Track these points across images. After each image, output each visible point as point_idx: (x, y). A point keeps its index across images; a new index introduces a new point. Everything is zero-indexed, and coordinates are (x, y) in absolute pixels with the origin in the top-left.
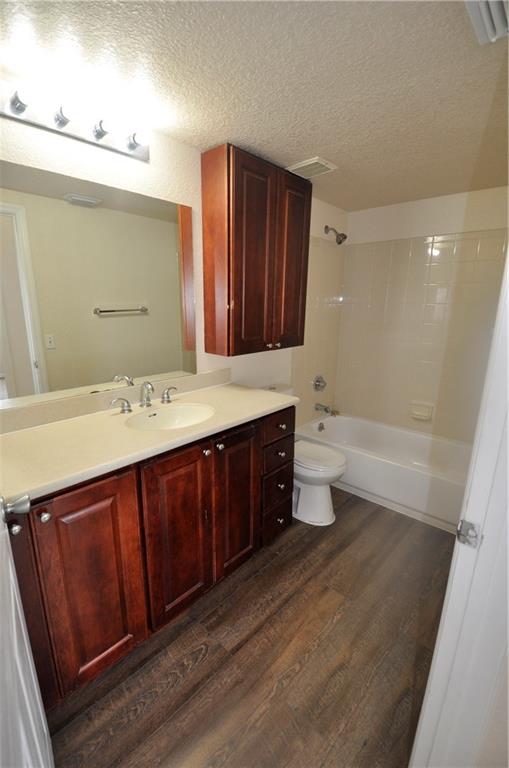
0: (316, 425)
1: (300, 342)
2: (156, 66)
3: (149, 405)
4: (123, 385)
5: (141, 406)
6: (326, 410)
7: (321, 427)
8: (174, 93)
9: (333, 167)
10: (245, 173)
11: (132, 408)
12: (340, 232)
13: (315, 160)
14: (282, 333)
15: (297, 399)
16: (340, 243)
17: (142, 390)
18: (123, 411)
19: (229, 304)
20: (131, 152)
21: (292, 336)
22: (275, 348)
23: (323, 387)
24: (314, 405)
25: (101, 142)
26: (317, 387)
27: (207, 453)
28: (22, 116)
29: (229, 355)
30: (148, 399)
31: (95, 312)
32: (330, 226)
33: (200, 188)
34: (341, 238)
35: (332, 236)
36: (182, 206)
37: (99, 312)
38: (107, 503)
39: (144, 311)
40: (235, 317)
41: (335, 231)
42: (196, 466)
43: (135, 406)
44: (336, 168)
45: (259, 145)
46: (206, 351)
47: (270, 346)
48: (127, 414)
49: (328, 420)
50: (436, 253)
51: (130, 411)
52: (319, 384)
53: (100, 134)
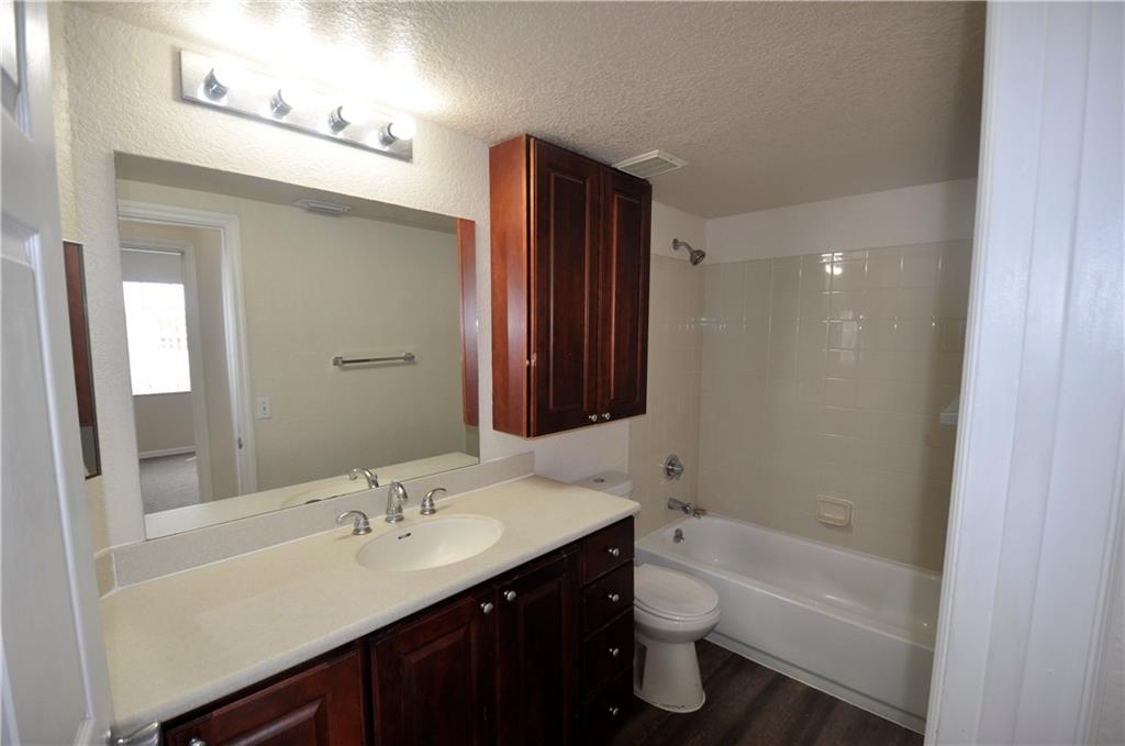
0: (671, 532)
1: (639, 409)
2: (417, 34)
3: (400, 519)
4: (361, 484)
5: (388, 520)
6: (684, 509)
7: (679, 536)
8: (445, 69)
9: (680, 163)
10: (553, 175)
11: (371, 526)
12: (695, 249)
13: (654, 154)
14: (612, 398)
15: (637, 504)
16: (696, 263)
17: (390, 496)
18: (357, 532)
19: (529, 358)
20: (387, 149)
21: (629, 401)
22: (601, 421)
23: (679, 473)
24: (666, 501)
25: (341, 135)
26: (669, 472)
27: (487, 607)
28: (223, 102)
29: (529, 435)
30: (400, 509)
31: (336, 363)
32: (680, 240)
33: (488, 194)
34: (697, 257)
35: (685, 254)
36: (461, 220)
37: (340, 362)
38: (308, 712)
39: (409, 359)
40: (539, 378)
41: (689, 248)
42: (468, 633)
43: (377, 521)
44: (686, 164)
45: (573, 135)
46: (495, 427)
47: (594, 418)
48: (363, 538)
49: (689, 524)
50: (838, 271)
51: (368, 530)
52: (672, 469)
53: (339, 124)
